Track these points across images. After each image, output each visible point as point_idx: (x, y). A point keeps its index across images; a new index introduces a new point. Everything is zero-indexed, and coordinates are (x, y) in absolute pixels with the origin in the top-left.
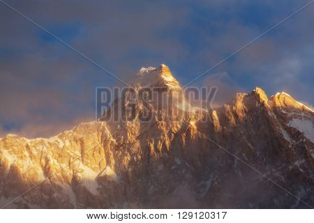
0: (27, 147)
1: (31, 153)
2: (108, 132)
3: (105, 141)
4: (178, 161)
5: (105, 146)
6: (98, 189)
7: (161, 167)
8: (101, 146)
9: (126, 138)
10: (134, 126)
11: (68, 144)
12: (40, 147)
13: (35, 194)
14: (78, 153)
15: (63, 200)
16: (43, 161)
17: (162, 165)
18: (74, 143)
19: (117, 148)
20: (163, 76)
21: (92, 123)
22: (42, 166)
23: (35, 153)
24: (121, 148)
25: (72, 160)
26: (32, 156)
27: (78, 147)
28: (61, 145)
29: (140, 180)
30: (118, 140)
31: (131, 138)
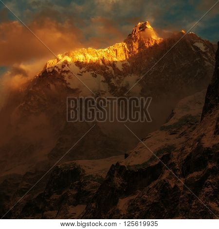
0: (96, 52)
1: (97, 55)
2: (126, 47)
3: (125, 50)
4: (152, 58)
5: (125, 52)
6: (122, 69)
7: (146, 61)
8: (123, 52)
9: (133, 49)
10: (136, 45)
11: (111, 51)
12: (100, 53)
13: (99, 70)
14: (115, 55)
15: (109, 73)
16: (102, 58)
18: (113, 51)
19: (129, 53)
20: (147, 26)
21: (120, 44)
22: (101, 60)
23: (99, 55)
24: (131, 53)
25: (113, 57)
27: (115, 53)
28: (108, 52)
30: (130, 50)
31: (135, 49)
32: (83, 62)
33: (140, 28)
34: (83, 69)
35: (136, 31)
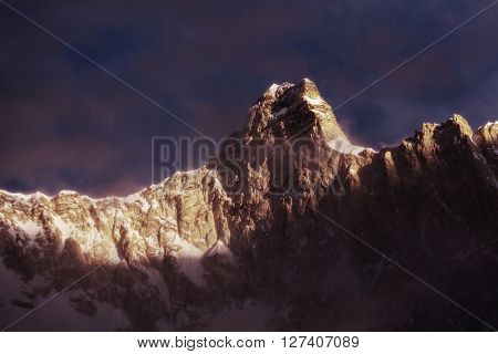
0: (92, 210)
1: (97, 220)
2: (218, 184)
3: (214, 200)
4: (331, 233)
5: (215, 209)
6: (204, 277)
7: (303, 242)
8: (206, 207)
9: (248, 196)
11: (156, 205)
12: (112, 211)
13: (104, 285)
14: (172, 220)
15: (149, 295)
16: (117, 233)
17: (306, 239)
18: (165, 204)
19: (233, 211)
20: (306, 98)
21: (193, 173)
22: (115, 240)
23: (104, 219)
24: (240, 211)
25: (162, 231)
26: (98, 225)
27: (173, 211)
28: (145, 208)
29: (270, 263)
30: (236, 199)
31: (256, 196)
32: (35, 251)
33: (276, 107)
34: (38, 281)
35: (259, 117)
